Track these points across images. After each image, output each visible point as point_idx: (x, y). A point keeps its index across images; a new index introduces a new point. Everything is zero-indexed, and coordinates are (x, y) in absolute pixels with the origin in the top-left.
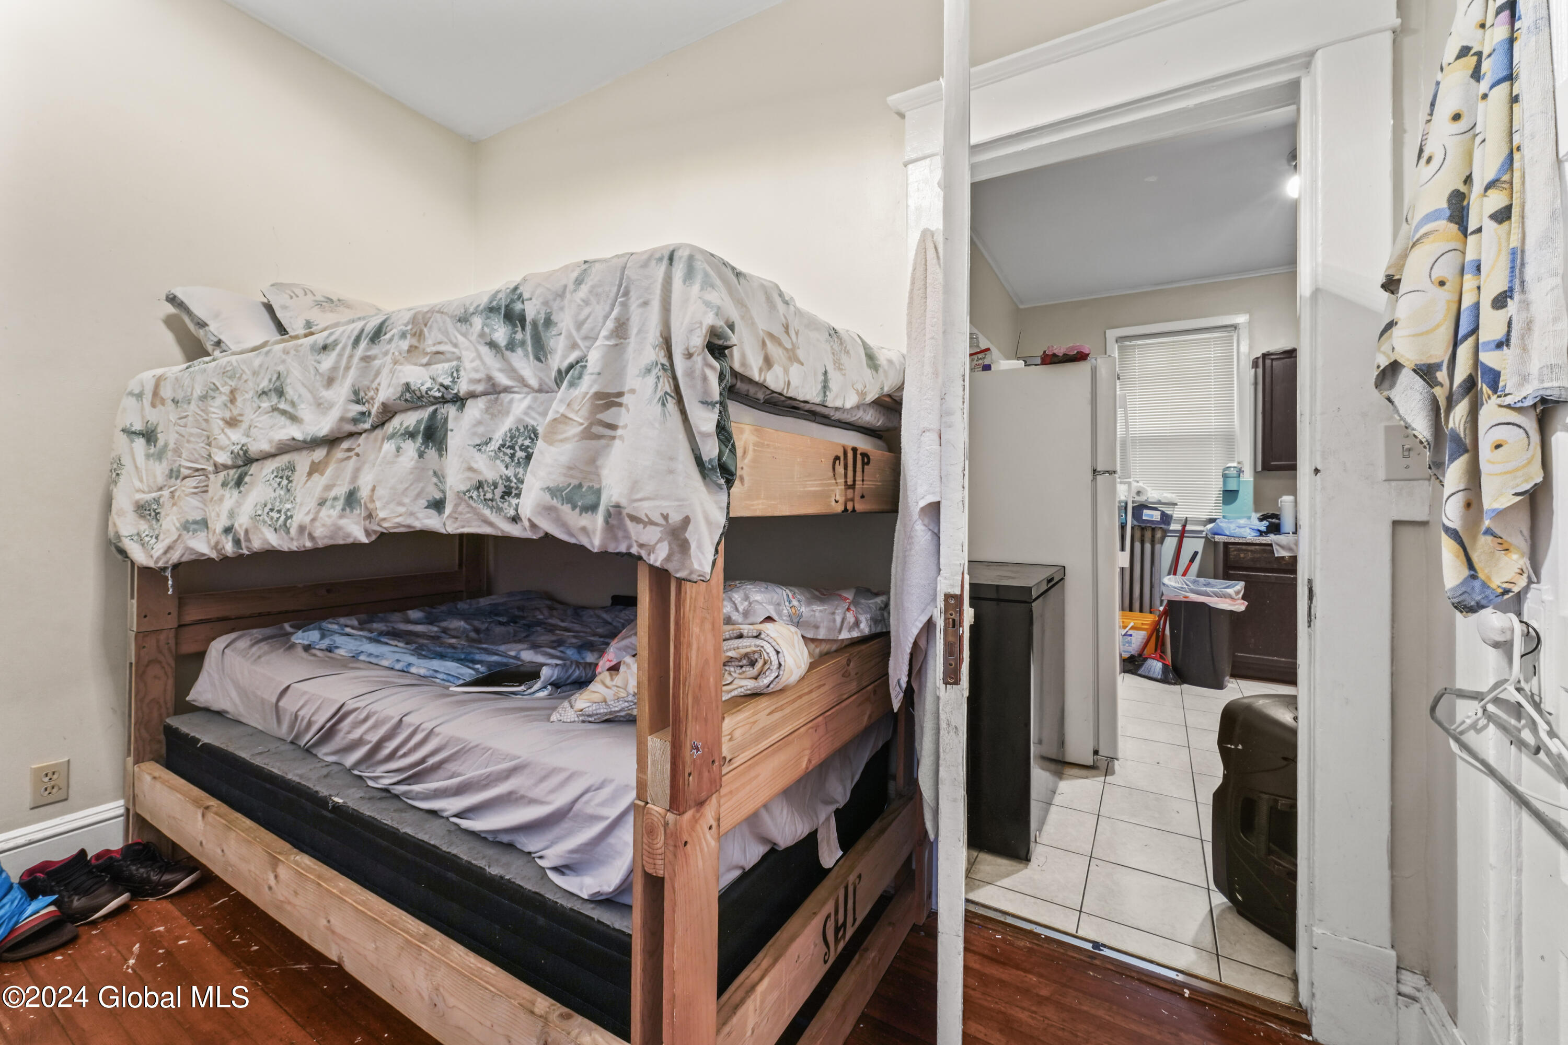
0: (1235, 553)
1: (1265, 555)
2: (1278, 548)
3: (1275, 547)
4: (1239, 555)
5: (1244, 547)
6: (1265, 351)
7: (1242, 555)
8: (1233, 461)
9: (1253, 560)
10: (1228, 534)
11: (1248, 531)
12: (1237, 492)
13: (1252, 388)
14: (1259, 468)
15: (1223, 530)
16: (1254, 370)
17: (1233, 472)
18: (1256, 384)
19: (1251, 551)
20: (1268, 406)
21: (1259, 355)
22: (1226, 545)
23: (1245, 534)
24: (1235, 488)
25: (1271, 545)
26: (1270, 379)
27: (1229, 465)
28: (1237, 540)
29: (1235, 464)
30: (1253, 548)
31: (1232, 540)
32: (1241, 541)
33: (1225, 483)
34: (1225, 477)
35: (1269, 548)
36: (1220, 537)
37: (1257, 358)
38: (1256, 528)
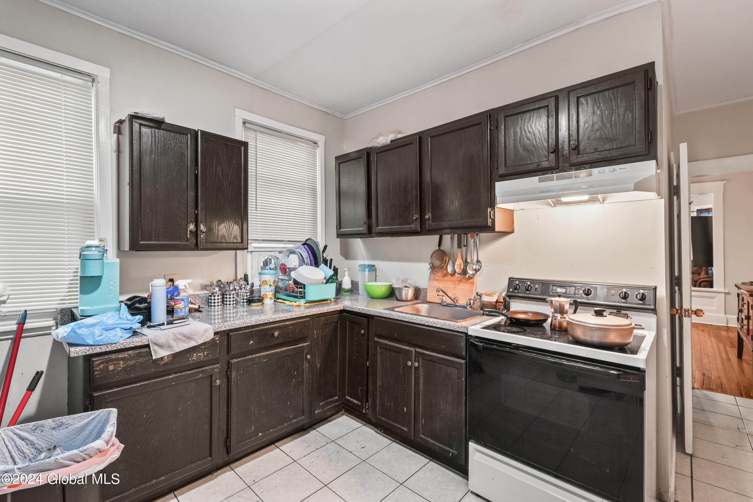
0: (101, 367)
1: (141, 360)
2: (156, 347)
3: (153, 348)
4: (107, 367)
5: (113, 356)
6: (131, 111)
7: (111, 368)
8: (92, 238)
9: (124, 370)
10: (91, 343)
11: (119, 332)
12: (100, 277)
13: (114, 155)
14: (126, 247)
15: (83, 339)
16: (116, 135)
17: (94, 253)
18: (119, 151)
19: (124, 359)
20: (136, 176)
21: (124, 116)
22: (88, 358)
23: (115, 339)
24: (96, 273)
25: (148, 346)
26: (138, 147)
27: (89, 243)
28: (104, 349)
29: (96, 242)
30: (125, 354)
31: (98, 350)
32: (109, 349)
33: (83, 266)
34: (83, 258)
35: (146, 350)
36: (78, 349)
37: (121, 122)
38: (128, 326)
